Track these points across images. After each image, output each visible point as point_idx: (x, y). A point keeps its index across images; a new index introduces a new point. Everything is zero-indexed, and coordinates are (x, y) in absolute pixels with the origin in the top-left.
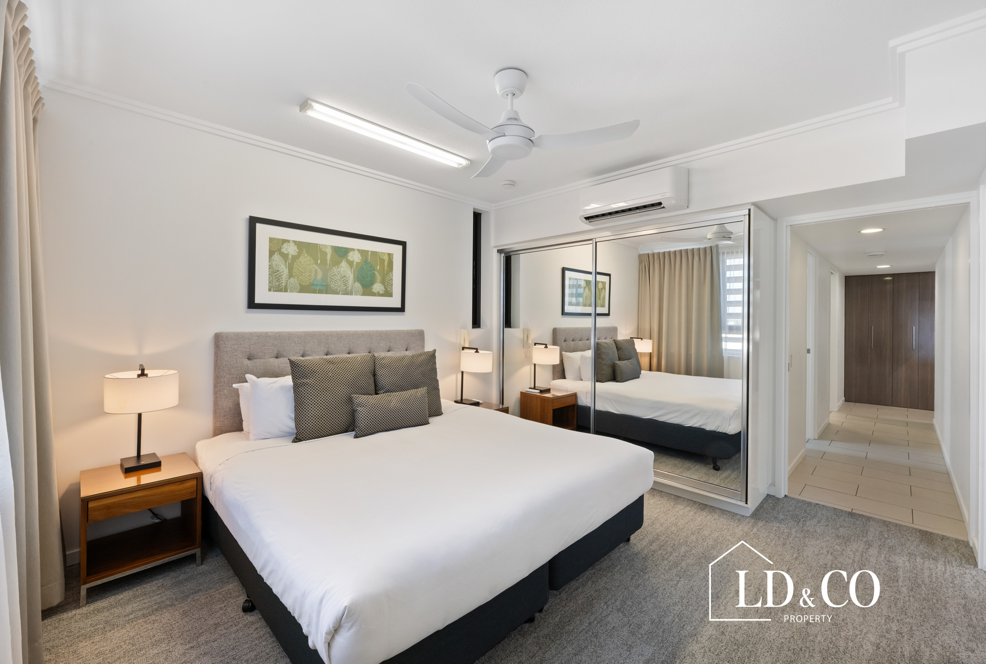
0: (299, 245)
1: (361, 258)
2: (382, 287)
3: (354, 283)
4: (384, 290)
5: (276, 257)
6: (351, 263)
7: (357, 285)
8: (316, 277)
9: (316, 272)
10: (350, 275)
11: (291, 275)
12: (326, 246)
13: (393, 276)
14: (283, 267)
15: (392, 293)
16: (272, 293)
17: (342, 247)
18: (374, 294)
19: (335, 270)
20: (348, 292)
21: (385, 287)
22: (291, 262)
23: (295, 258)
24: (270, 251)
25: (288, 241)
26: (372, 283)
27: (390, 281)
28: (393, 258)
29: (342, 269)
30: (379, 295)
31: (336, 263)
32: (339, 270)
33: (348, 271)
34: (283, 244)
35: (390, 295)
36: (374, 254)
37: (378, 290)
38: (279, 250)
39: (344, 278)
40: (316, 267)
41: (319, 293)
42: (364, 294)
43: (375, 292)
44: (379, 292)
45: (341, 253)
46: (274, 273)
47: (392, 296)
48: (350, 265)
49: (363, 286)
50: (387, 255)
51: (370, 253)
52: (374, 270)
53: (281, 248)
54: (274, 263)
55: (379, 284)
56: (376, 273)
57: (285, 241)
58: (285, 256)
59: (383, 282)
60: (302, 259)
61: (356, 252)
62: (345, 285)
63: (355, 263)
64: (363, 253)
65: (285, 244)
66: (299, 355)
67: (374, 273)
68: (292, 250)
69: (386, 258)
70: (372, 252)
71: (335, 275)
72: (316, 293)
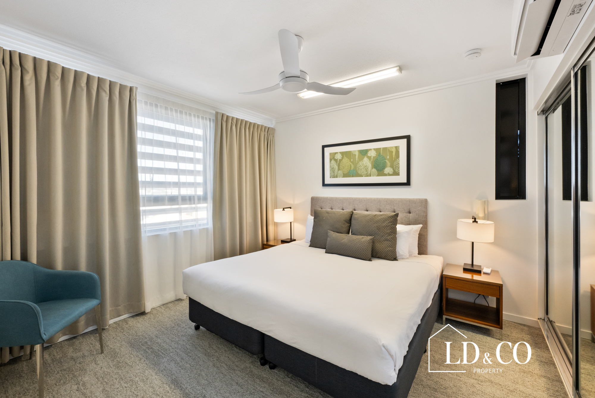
0: (343, 153)
1: (376, 154)
2: (392, 170)
3: (372, 169)
4: (393, 171)
5: (333, 161)
6: (369, 158)
7: (374, 170)
8: (351, 168)
9: (351, 166)
10: (369, 165)
11: (339, 169)
12: (355, 151)
13: (400, 161)
14: (336, 165)
15: (399, 173)
16: (332, 179)
17: (364, 150)
18: (385, 175)
19: (360, 163)
20: (368, 175)
21: (393, 170)
22: (339, 163)
23: (341, 160)
24: (330, 159)
25: (337, 153)
26: (384, 167)
27: (397, 164)
28: (399, 149)
29: (365, 162)
30: (389, 175)
31: (361, 159)
32: (363, 163)
33: (368, 163)
34: (335, 155)
35: (398, 174)
36: (385, 149)
37: (388, 172)
38: (334, 158)
39: (366, 168)
40: (351, 163)
41: (352, 177)
42: (378, 175)
43: (386, 173)
44: (389, 173)
45: (364, 153)
46: (332, 169)
47: (399, 175)
48: (369, 159)
49: (378, 170)
50: (394, 148)
51: (382, 149)
52: (385, 159)
53: (334, 157)
54: (332, 164)
55: (389, 168)
56: (387, 161)
57: (336, 153)
58: (336, 160)
59: (392, 166)
60: (344, 160)
61: (373, 151)
62: (367, 171)
63: (372, 157)
64: (377, 150)
65: (336, 155)
66: (340, 209)
67: (385, 161)
68: (339, 157)
69: (394, 150)
70: (383, 148)
71: (361, 166)
72: (350, 177)
